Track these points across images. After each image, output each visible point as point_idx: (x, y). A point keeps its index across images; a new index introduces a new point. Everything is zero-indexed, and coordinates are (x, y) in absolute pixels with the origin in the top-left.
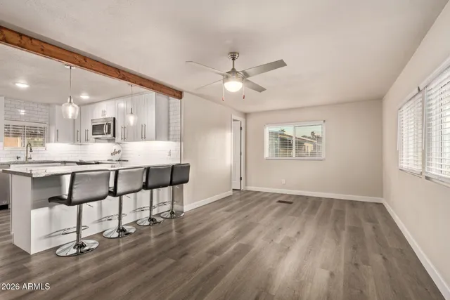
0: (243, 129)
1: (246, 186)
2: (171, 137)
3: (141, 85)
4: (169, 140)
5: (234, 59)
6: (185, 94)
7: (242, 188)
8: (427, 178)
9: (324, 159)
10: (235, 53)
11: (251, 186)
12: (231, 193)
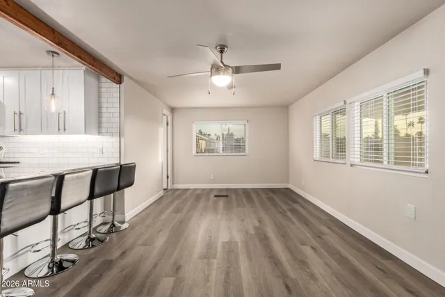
0: (169, 124)
1: (173, 183)
2: (104, 130)
3: (79, 57)
4: (99, 133)
5: (222, 52)
6: (125, 78)
7: (169, 187)
8: (352, 165)
9: (248, 155)
10: (225, 46)
11: (178, 184)
12: (162, 193)
